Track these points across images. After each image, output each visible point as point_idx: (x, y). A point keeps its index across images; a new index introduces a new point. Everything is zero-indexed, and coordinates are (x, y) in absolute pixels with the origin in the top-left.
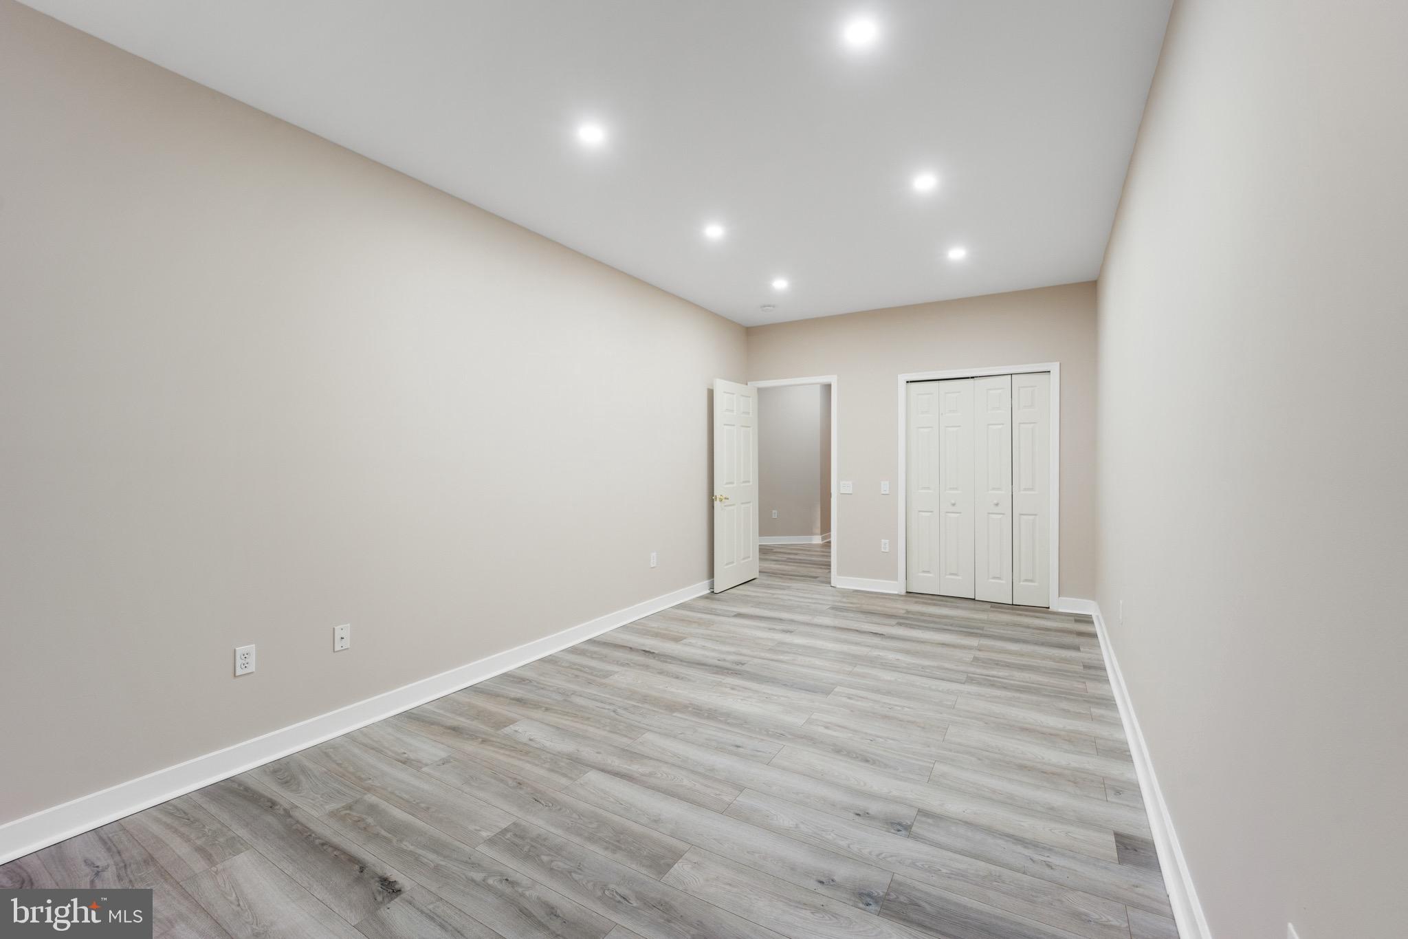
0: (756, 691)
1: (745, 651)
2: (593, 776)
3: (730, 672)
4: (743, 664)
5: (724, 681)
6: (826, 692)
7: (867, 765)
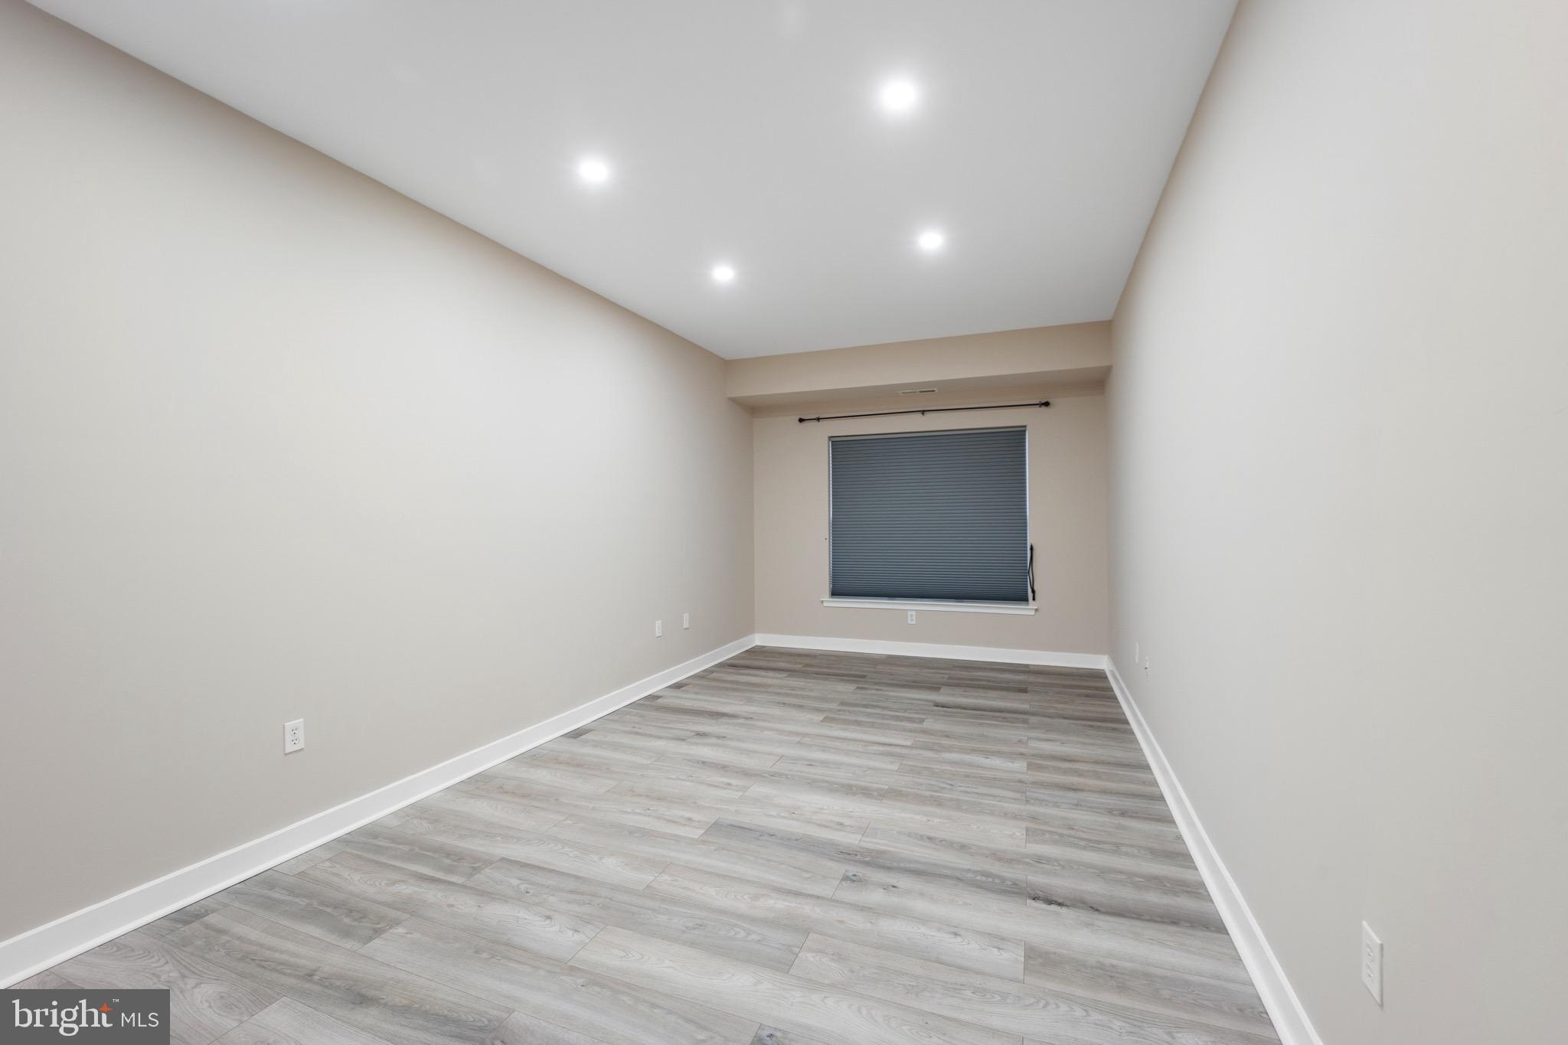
0: (809, 822)
1: (857, 921)
2: (909, 743)
3: (859, 857)
4: (846, 878)
5: (859, 837)
6: (718, 828)
7: (703, 760)
